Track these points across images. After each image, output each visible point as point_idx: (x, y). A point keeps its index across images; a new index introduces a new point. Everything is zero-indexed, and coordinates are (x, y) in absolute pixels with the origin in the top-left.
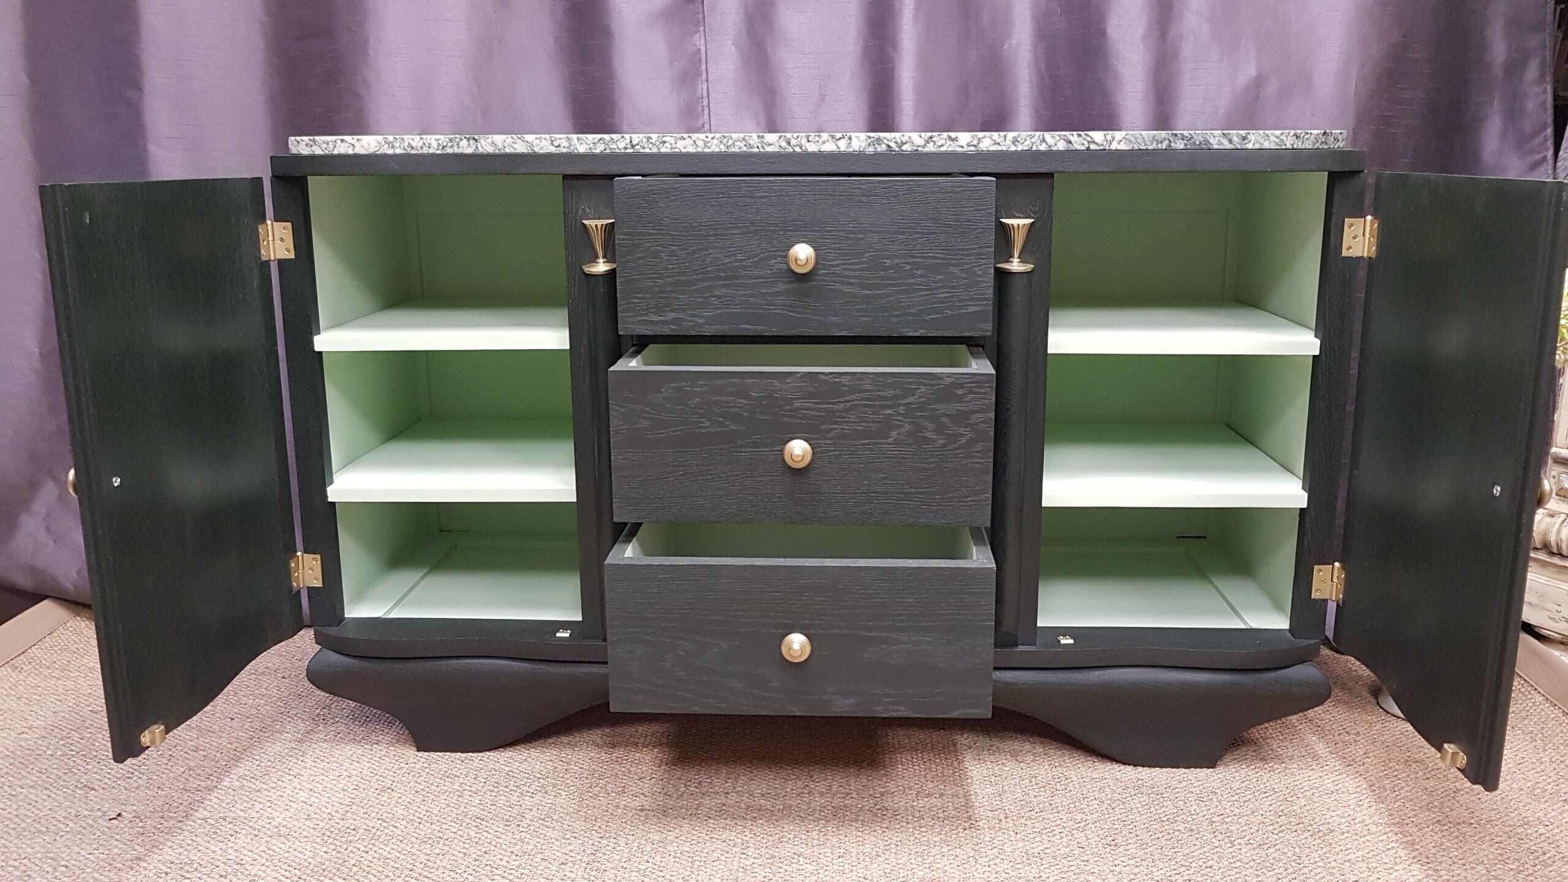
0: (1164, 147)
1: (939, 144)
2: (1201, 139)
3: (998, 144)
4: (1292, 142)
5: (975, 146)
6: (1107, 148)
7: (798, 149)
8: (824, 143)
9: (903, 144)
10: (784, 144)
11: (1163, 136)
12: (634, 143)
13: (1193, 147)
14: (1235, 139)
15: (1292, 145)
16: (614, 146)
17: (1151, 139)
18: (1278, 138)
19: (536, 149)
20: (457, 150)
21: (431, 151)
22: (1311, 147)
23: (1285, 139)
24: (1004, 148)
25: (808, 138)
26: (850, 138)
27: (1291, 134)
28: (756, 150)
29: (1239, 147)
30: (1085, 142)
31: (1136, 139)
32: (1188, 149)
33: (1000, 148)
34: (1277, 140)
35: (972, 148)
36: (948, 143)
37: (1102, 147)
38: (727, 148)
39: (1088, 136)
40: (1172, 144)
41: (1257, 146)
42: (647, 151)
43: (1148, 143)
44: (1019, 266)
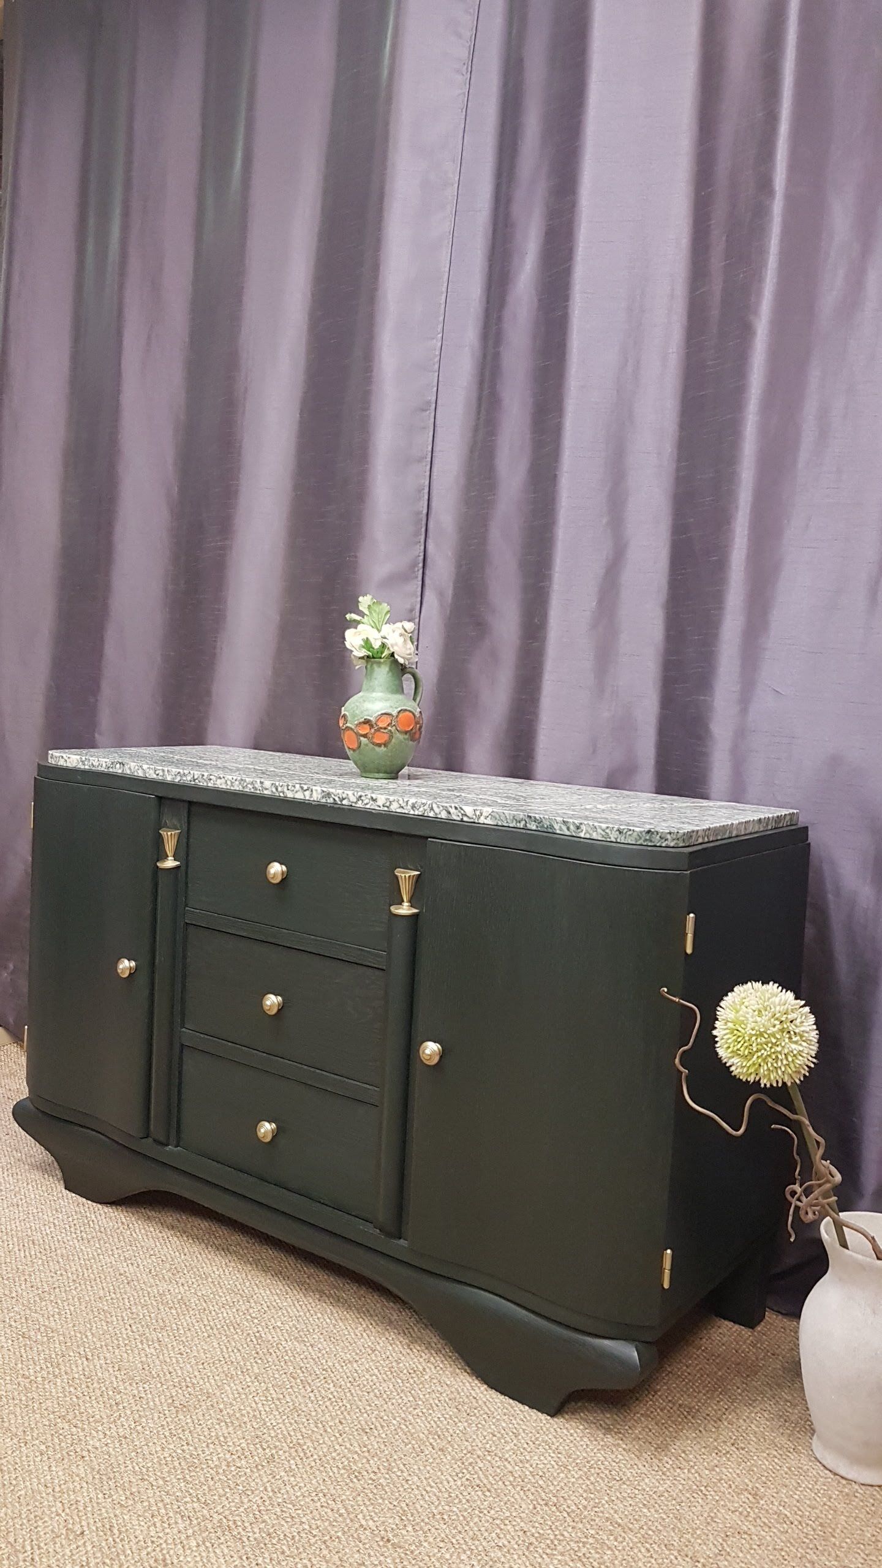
0: (522, 827)
1: (365, 802)
2: (548, 823)
3: (402, 807)
4: (616, 836)
5: (388, 807)
6: (476, 821)
7: (281, 795)
8: (297, 792)
9: (344, 799)
10: (274, 790)
11: (521, 817)
12: (196, 777)
13: (542, 829)
14: (572, 827)
15: (616, 839)
16: (185, 778)
17: (511, 818)
18: (604, 831)
19: (147, 775)
20: (115, 770)
21: (102, 769)
22: (634, 843)
23: (610, 833)
24: (407, 812)
25: (288, 786)
26: (312, 791)
27: (615, 829)
28: (258, 792)
29: (574, 834)
30: (460, 814)
31: (500, 817)
32: (539, 831)
33: (403, 811)
34: (603, 833)
35: (386, 809)
36: (371, 802)
37: (472, 820)
38: (243, 788)
39: (462, 809)
40: (528, 825)
41: (588, 836)
42: (201, 784)
43: (509, 821)
44: (409, 910)
